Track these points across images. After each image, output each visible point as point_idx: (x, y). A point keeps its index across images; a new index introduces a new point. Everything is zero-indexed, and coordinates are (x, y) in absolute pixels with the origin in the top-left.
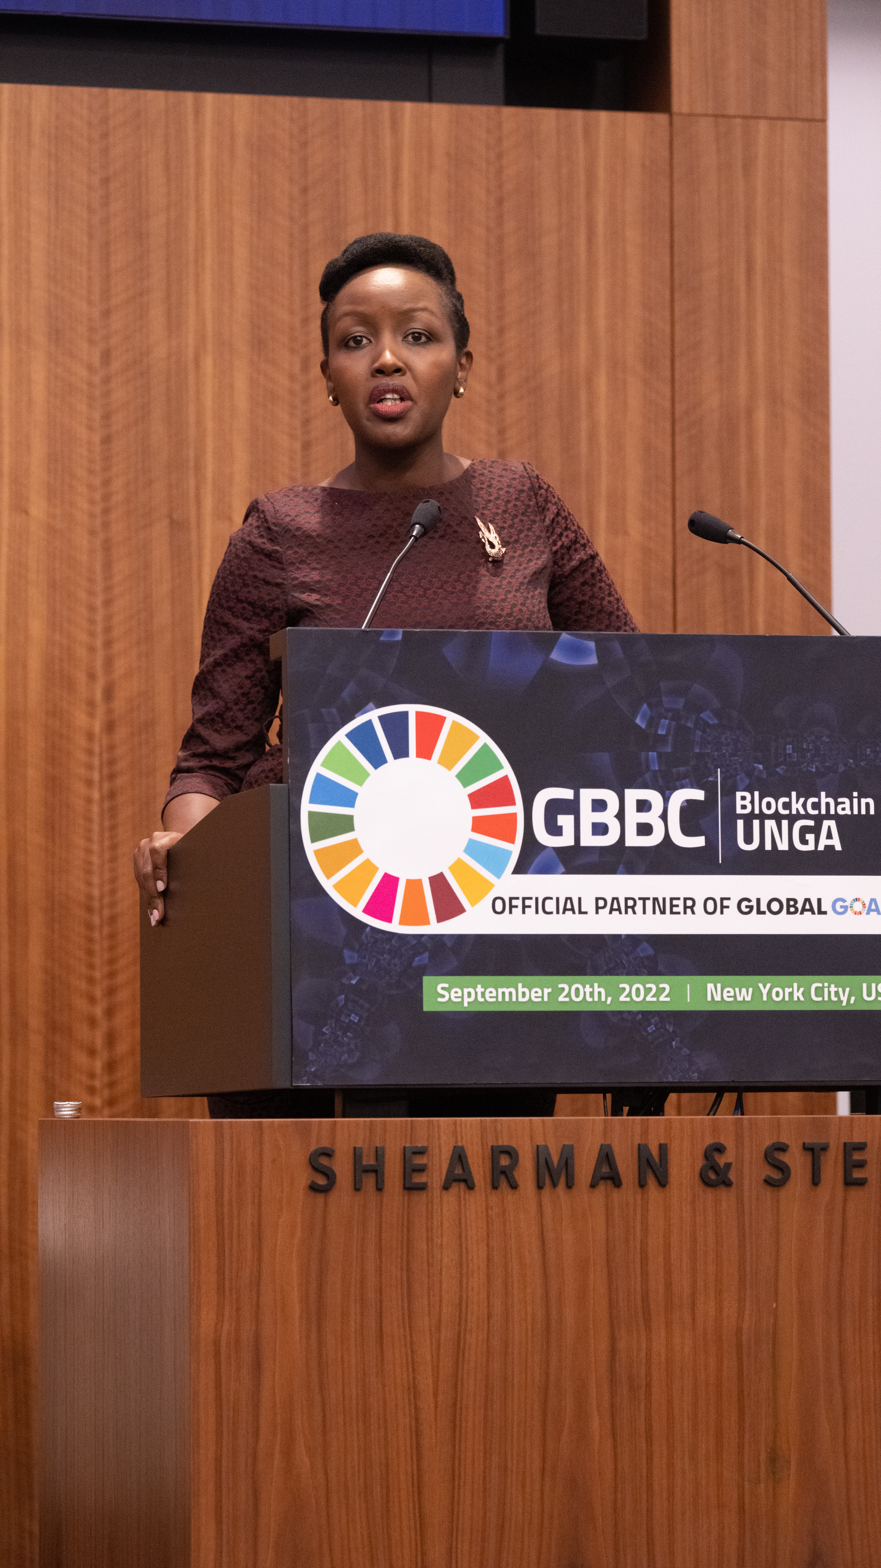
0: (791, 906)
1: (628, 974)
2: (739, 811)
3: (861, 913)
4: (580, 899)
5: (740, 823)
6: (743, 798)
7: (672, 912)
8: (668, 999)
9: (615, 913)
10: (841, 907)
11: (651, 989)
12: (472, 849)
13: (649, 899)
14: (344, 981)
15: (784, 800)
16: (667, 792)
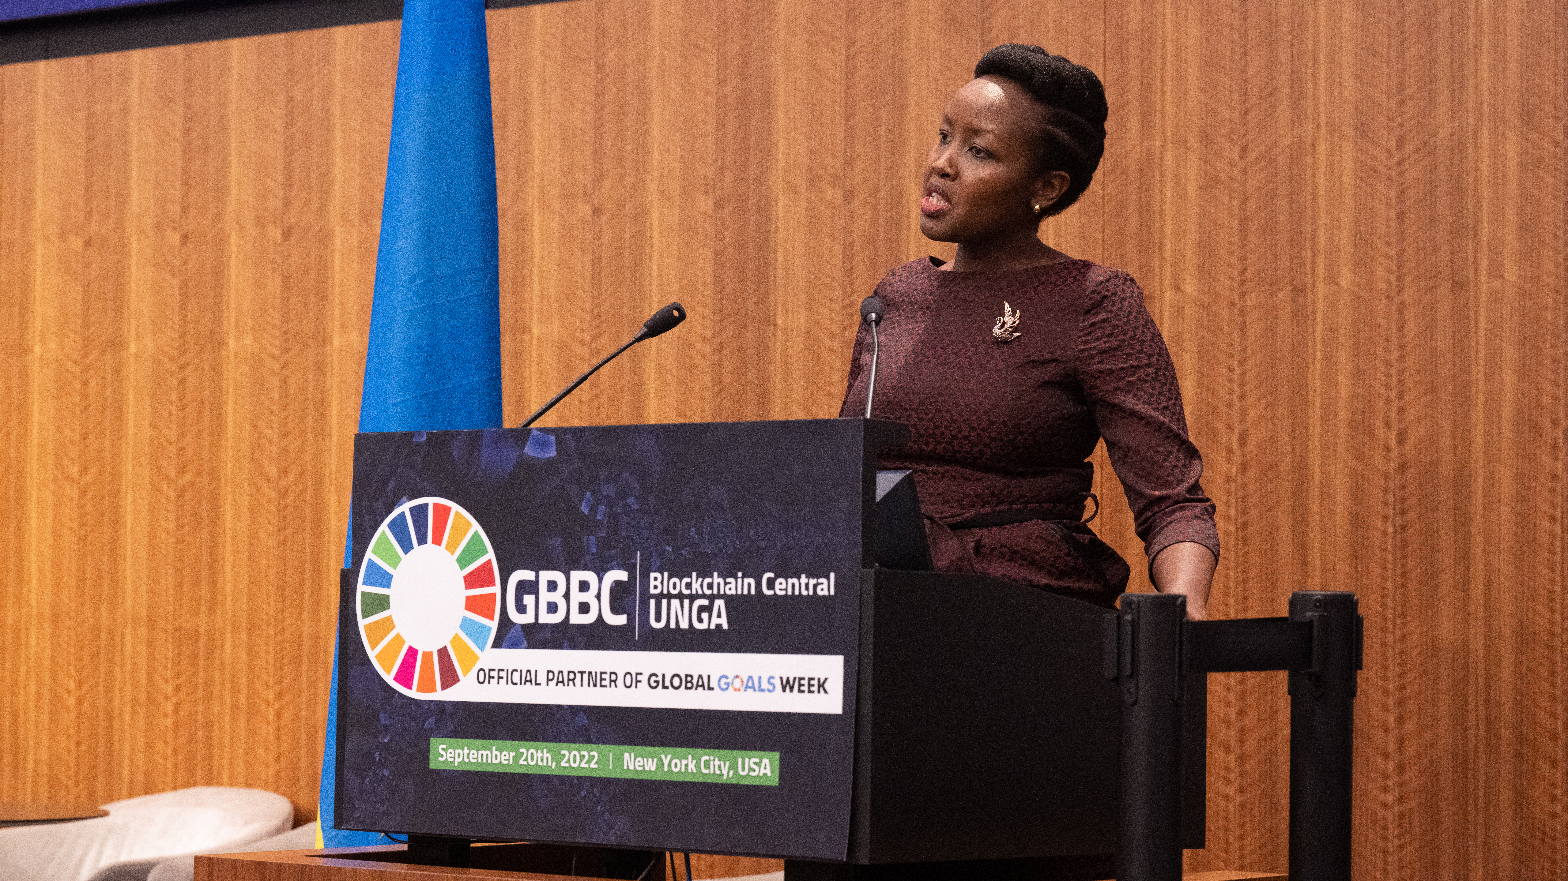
0: (689, 682)
1: (568, 742)
2: (652, 591)
3: (739, 690)
4: (536, 671)
5: (653, 602)
6: (656, 579)
7: (601, 686)
8: (596, 766)
9: (560, 685)
10: (725, 683)
11: (584, 756)
12: (466, 625)
13: (585, 672)
14: (380, 740)
15: (686, 580)
16: (601, 573)
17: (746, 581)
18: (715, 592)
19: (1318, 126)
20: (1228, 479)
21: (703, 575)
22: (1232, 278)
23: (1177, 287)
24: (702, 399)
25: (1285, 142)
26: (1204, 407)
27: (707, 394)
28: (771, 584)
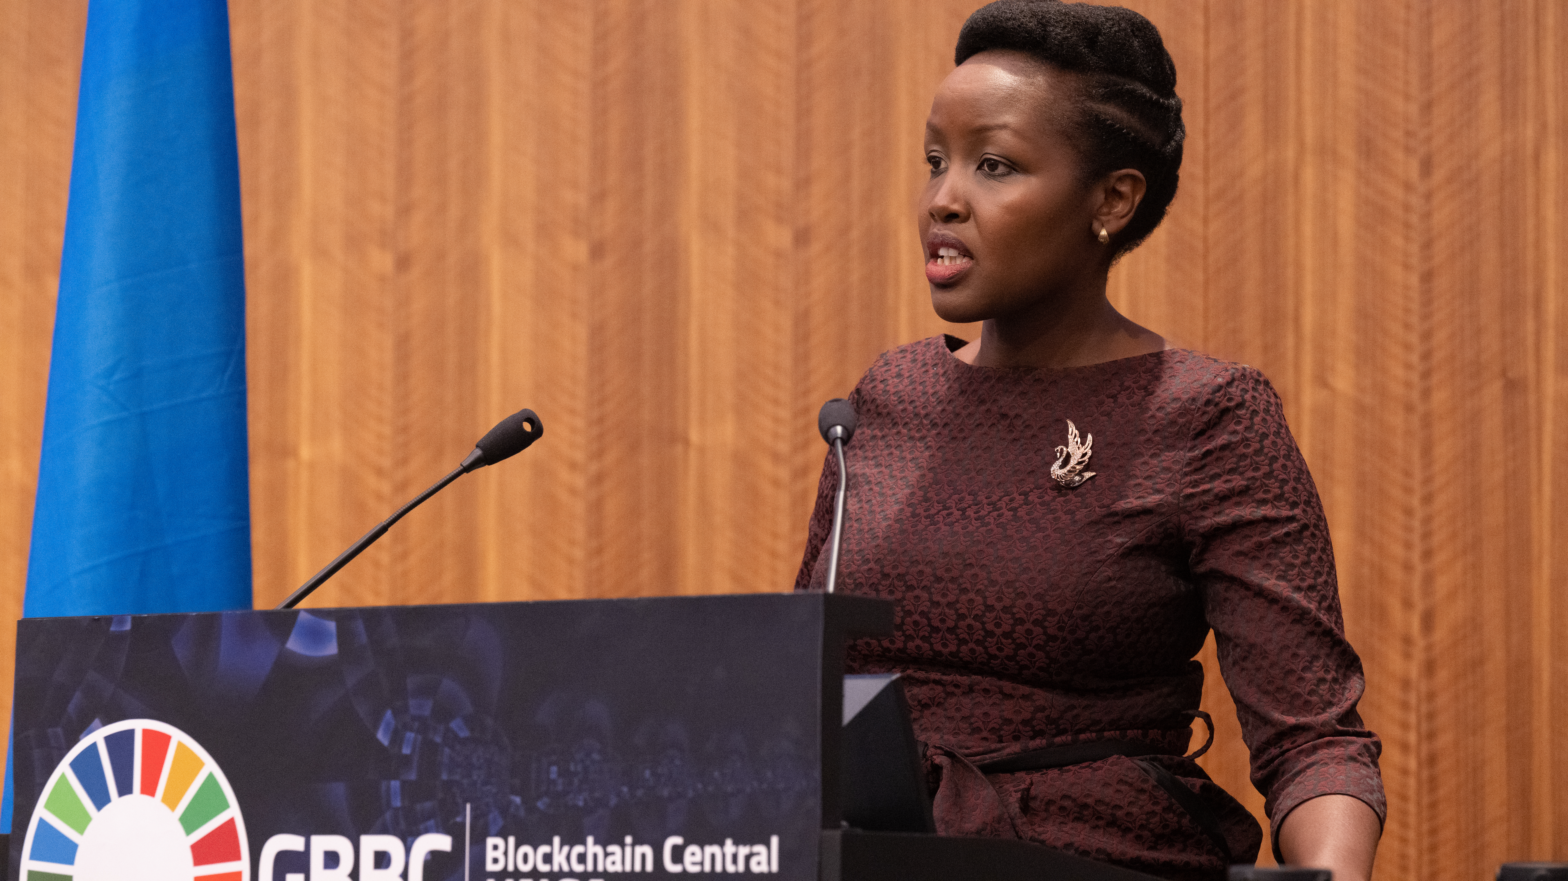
2: (490, 867)
6: (495, 848)
15: (544, 849)
16: (410, 839)
17: (640, 850)
18: (590, 868)
19: (1544, 126)
20: (1406, 684)
21: (570, 840)
22: (1408, 366)
23: (1322, 381)
24: (571, 561)
25: (1492, 151)
26: (1366, 571)
27: (579, 553)
28: (678, 855)
